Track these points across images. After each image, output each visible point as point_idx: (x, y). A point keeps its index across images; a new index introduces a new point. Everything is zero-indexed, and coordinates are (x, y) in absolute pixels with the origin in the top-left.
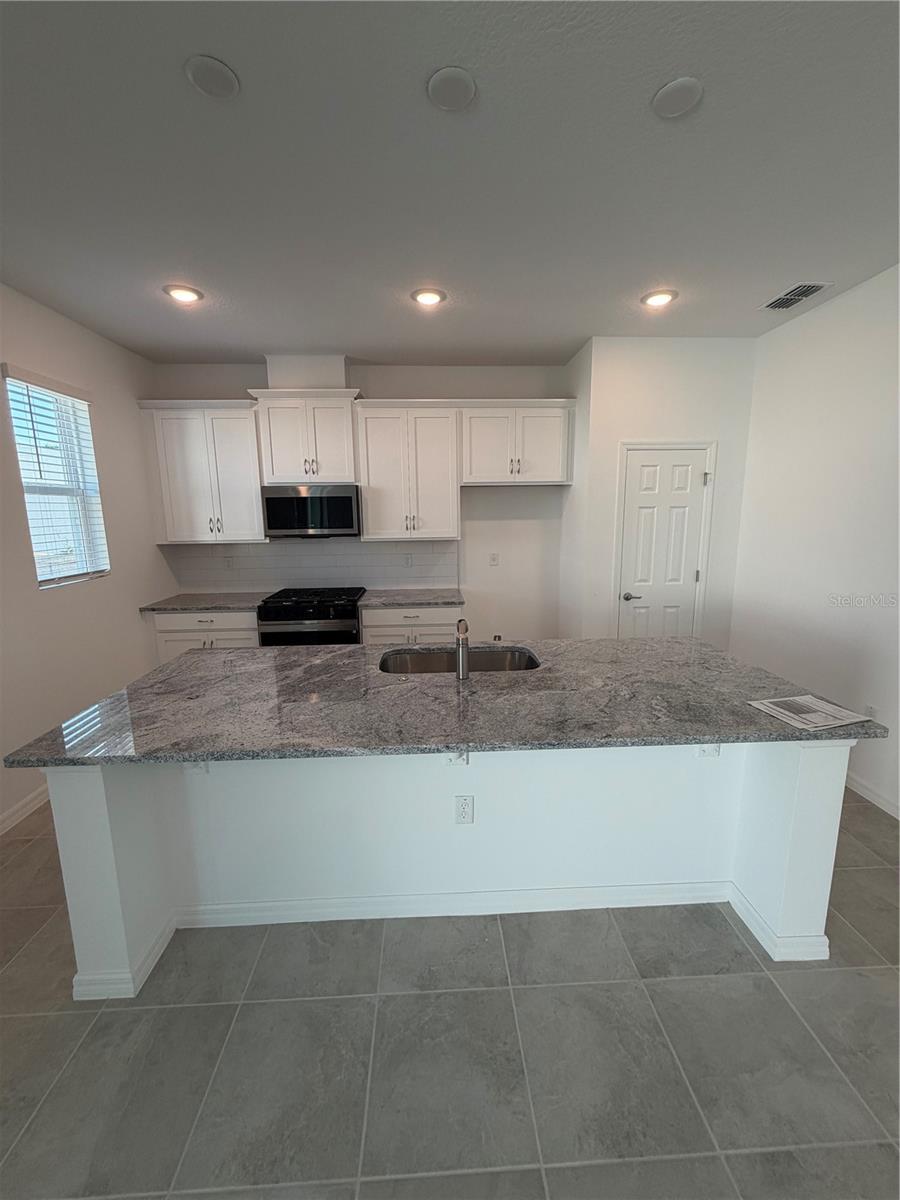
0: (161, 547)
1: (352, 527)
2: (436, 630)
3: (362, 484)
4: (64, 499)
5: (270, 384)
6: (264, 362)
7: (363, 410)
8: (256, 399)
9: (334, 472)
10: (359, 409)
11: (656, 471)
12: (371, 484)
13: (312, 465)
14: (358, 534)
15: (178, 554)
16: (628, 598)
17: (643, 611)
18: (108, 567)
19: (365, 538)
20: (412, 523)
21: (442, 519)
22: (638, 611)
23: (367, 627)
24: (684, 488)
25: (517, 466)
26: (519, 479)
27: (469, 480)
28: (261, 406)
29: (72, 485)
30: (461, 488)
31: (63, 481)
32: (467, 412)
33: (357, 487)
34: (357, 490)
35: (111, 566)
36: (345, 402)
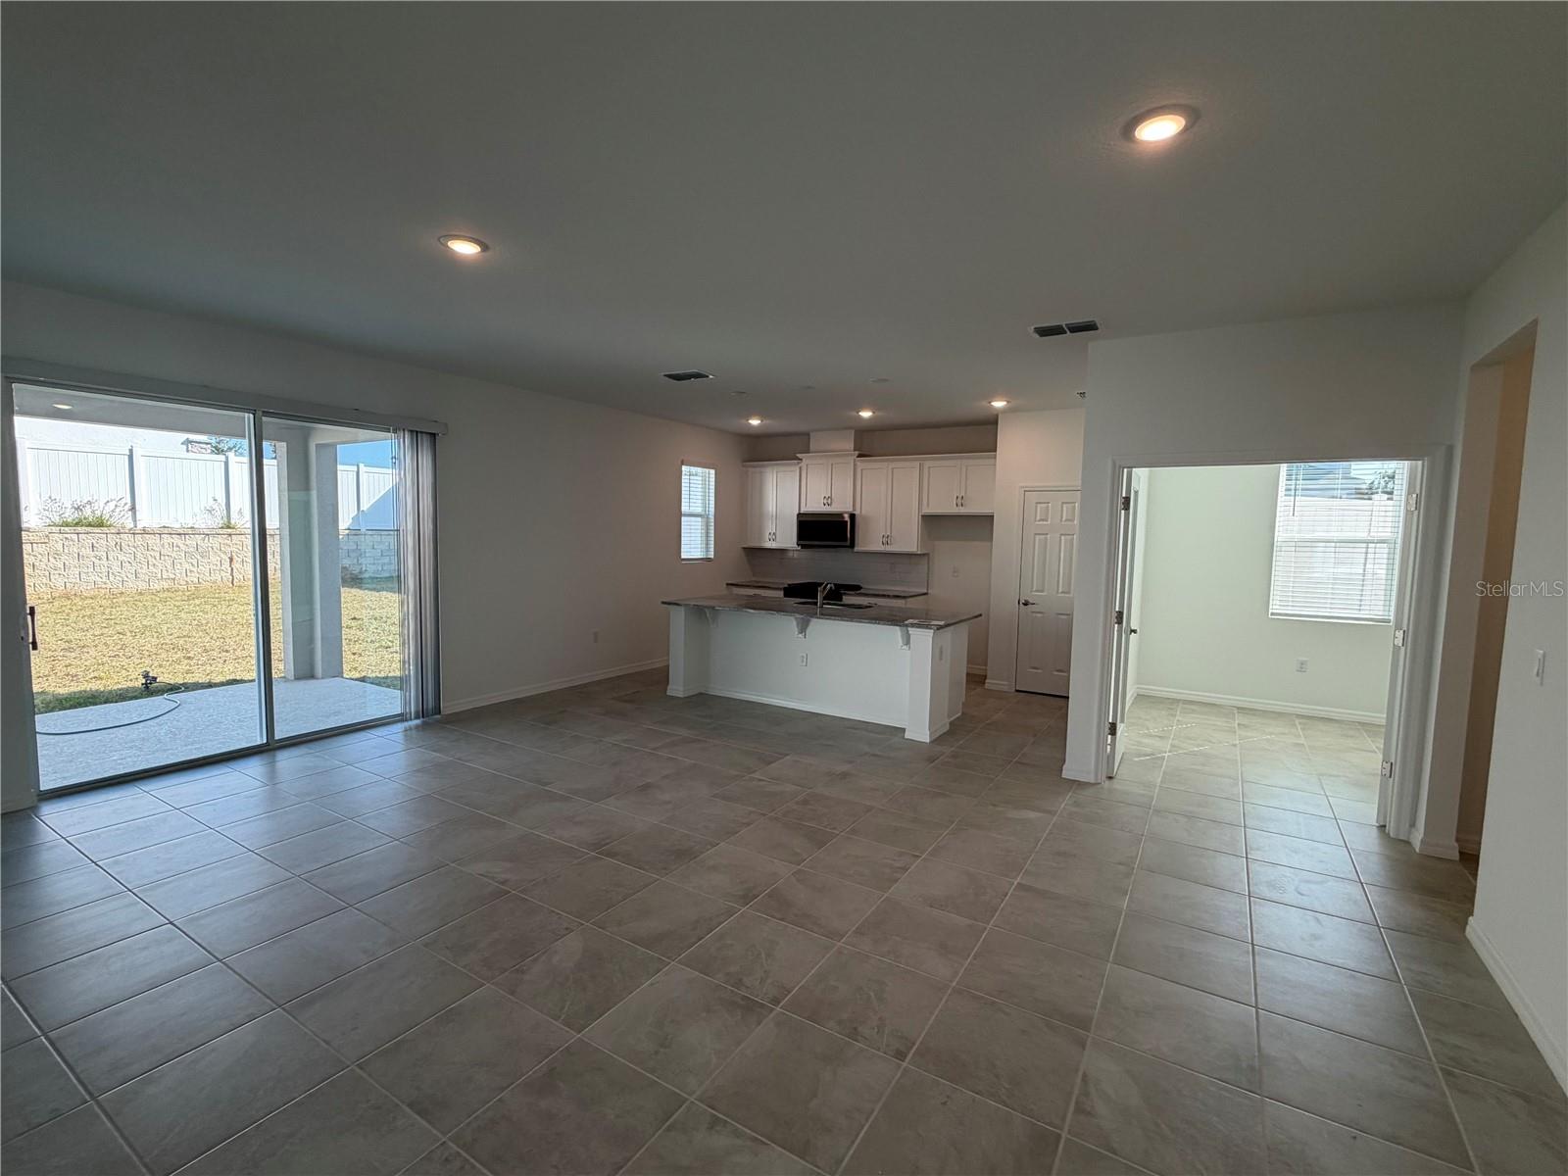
0: (744, 548)
3: (857, 512)
4: (699, 519)
5: (812, 448)
6: (809, 437)
7: (862, 464)
8: (801, 460)
9: (841, 506)
10: (859, 463)
11: (1048, 507)
12: (863, 513)
13: (829, 501)
14: (852, 545)
15: (755, 554)
16: (1026, 604)
17: (1039, 615)
18: (713, 556)
19: (856, 549)
20: (887, 541)
21: (909, 540)
22: (1034, 615)
24: (1073, 520)
25: (961, 501)
26: (963, 511)
27: (927, 511)
28: (803, 464)
29: (703, 513)
30: (923, 516)
31: (699, 510)
32: (927, 464)
33: (854, 515)
34: (853, 516)
35: (715, 555)
36: (851, 460)
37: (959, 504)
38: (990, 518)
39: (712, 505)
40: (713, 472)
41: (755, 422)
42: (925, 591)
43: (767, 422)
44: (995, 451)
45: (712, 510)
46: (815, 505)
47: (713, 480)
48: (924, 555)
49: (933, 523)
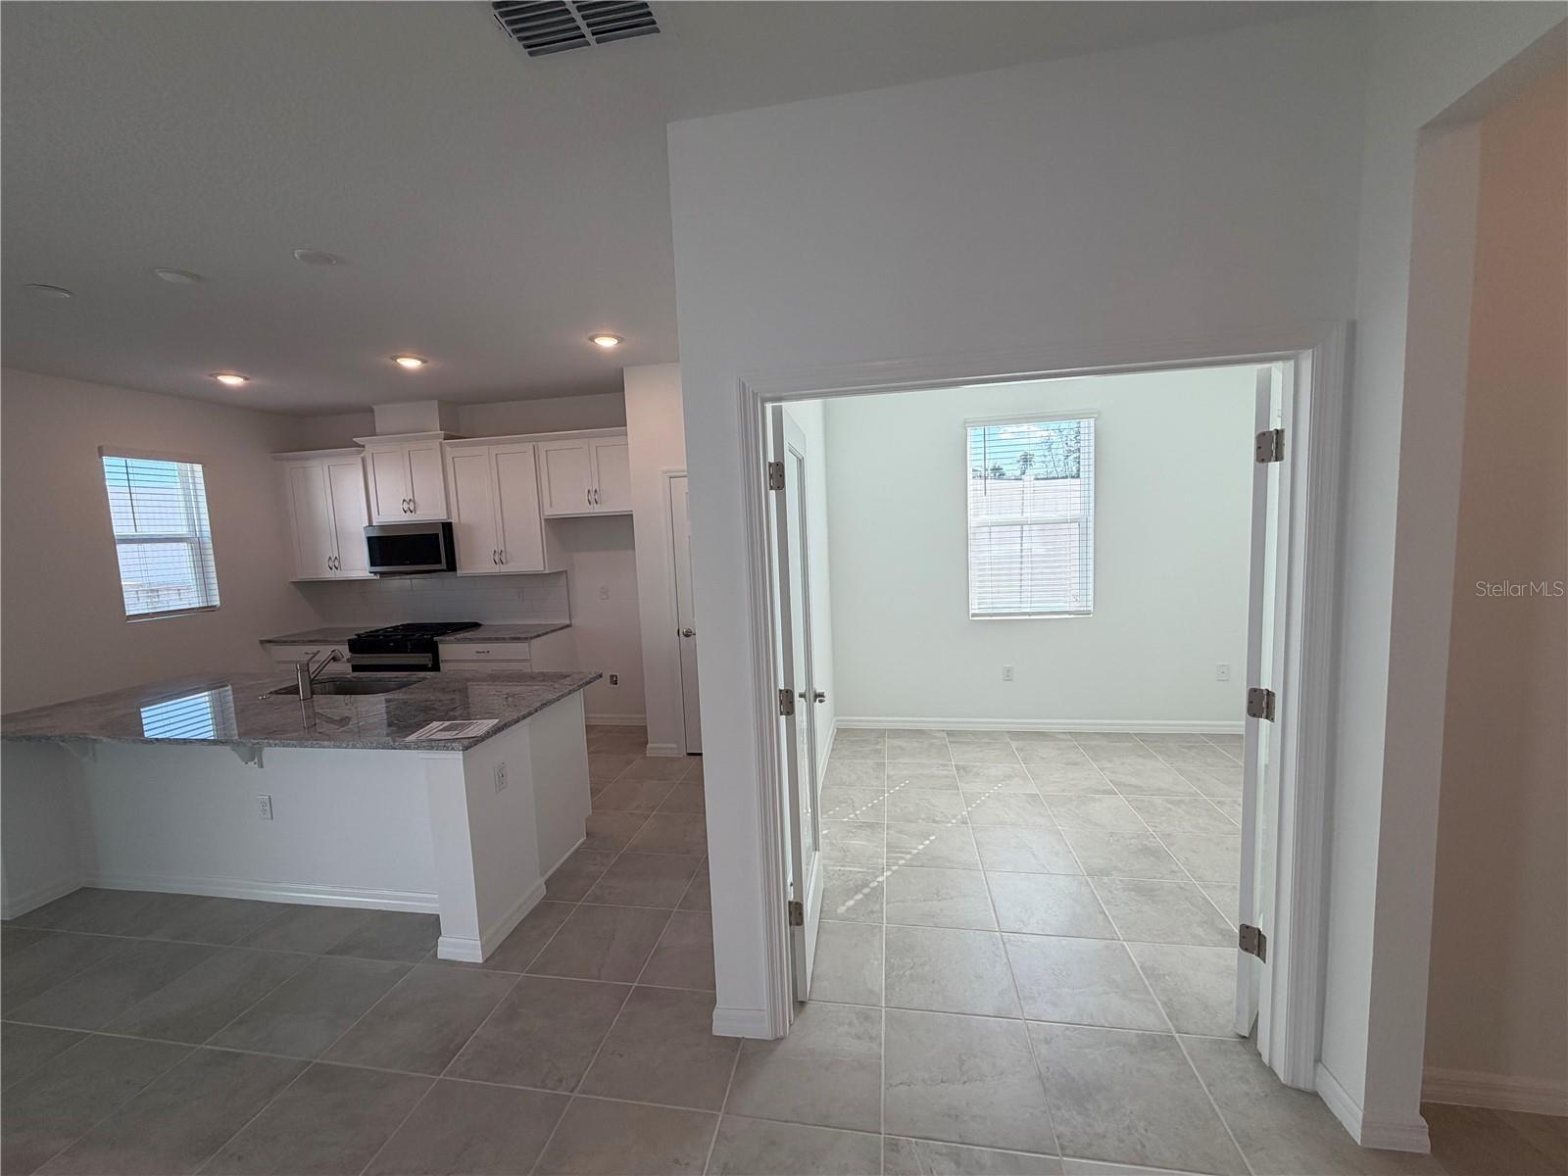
1: (440, 562)
2: (504, 666)
3: (454, 520)
5: (377, 431)
6: (372, 411)
7: (453, 449)
8: (363, 446)
9: (430, 512)
10: (448, 449)
12: (462, 521)
13: (411, 505)
14: (452, 566)
16: (687, 635)
18: (218, 603)
19: (459, 572)
20: (500, 557)
21: (530, 555)
23: (446, 661)
25: (594, 496)
26: (596, 510)
27: (549, 512)
28: (367, 453)
29: (192, 534)
30: (546, 520)
31: (183, 531)
32: (543, 446)
33: (450, 523)
34: (447, 527)
35: (221, 602)
36: (436, 444)
37: (593, 501)
38: (628, 518)
39: (206, 522)
40: (198, 468)
41: (232, 381)
42: (568, 622)
43: (256, 381)
44: (625, 425)
45: (207, 529)
46: (392, 513)
47: (200, 480)
48: (561, 573)
49: (563, 529)
